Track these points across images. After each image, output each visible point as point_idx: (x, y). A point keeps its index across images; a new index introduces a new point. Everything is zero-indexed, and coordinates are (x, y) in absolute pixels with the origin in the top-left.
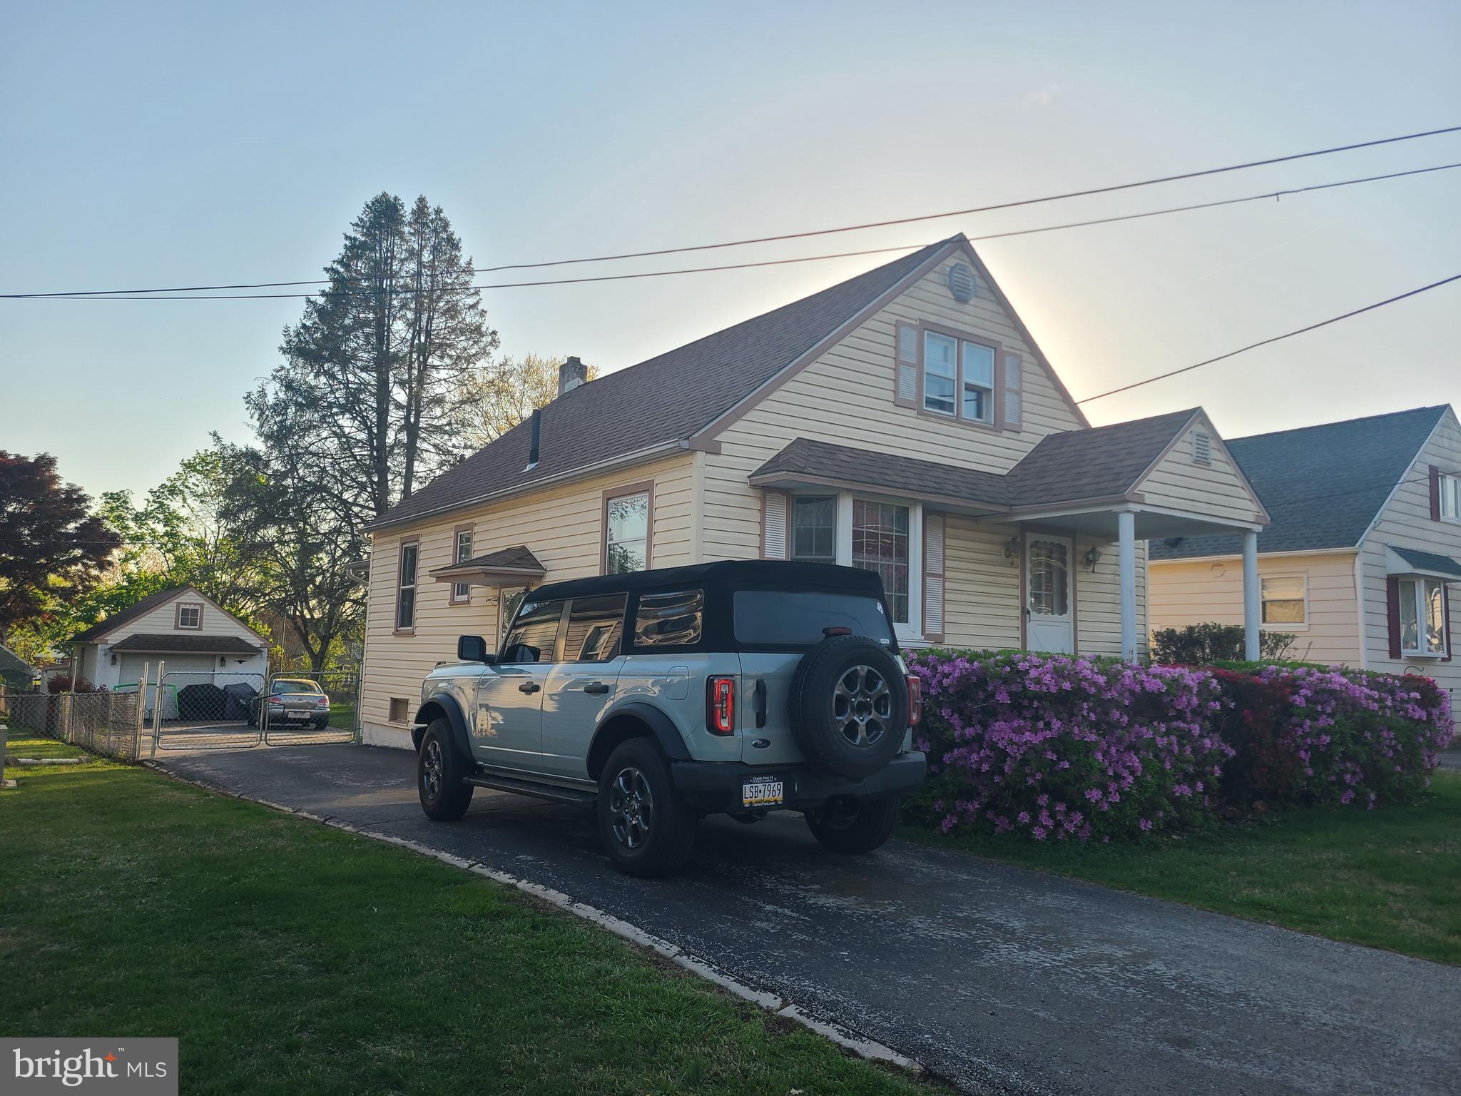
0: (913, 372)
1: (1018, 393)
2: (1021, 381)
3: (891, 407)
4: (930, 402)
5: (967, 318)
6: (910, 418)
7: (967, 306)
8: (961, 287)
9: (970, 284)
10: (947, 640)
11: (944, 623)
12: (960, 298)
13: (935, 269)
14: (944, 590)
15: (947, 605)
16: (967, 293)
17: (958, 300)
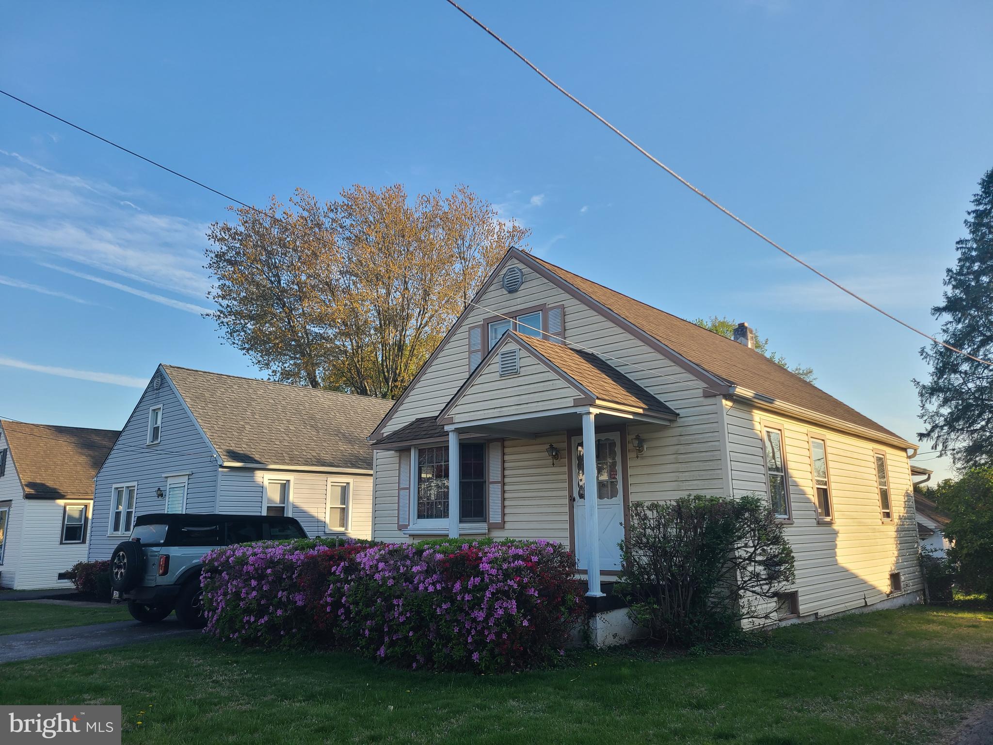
1: (562, 333)
2: (563, 322)
5: (518, 301)
7: (518, 293)
8: (512, 283)
9: (518, 277)
10: (507, 526)
11: (504, 515)
12: (512, 290)
13: (494, 282)
14: (504, 492)
15: (507, 502)
16: (516, 285)
17: (510, 292)
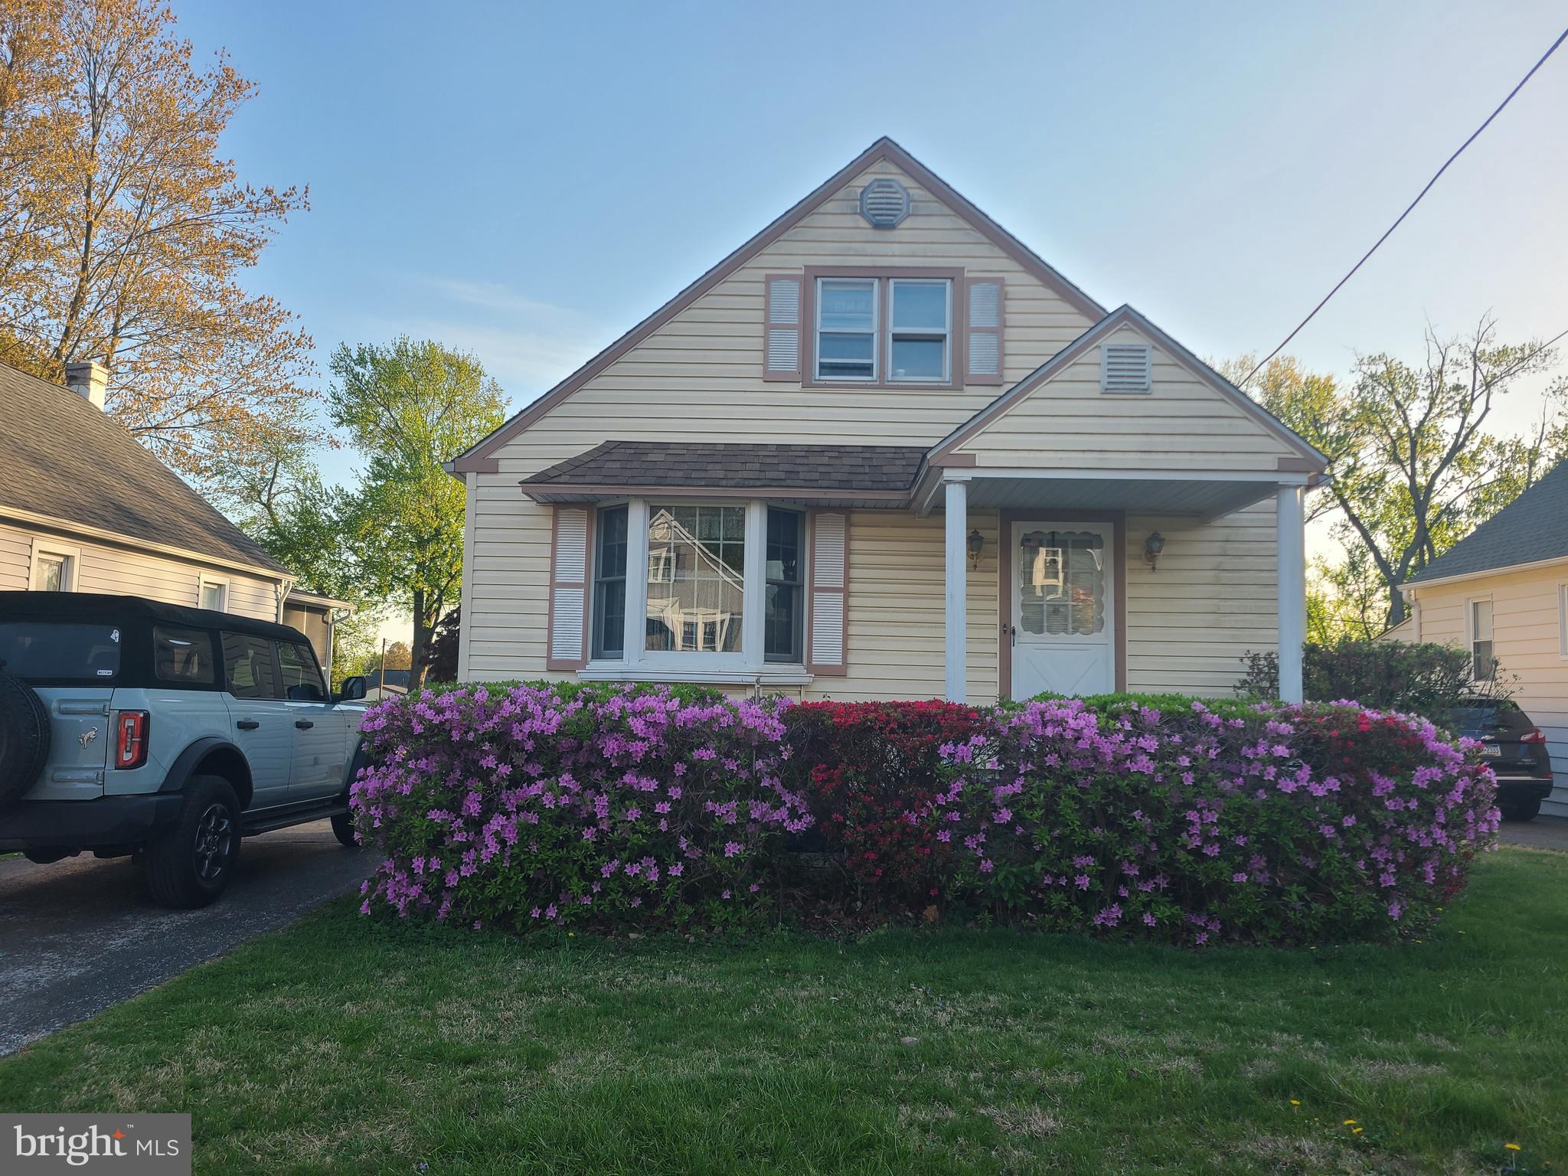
0: (794, 337)
1: (999, 330)
2: (1002, 311)
3: (758, 384)
4: (826, 368)
5: (896, 248)
6: (793, 393)
7: (896, 232)
8: (882, 209)
9: (901, 202)
10: (852, 672)
11: (846, 650)
12: (883, 224)
13: (835, 196)
14: (847, 608)
15: (853, 627)
16: (895, 215)
17: (878, 226)
